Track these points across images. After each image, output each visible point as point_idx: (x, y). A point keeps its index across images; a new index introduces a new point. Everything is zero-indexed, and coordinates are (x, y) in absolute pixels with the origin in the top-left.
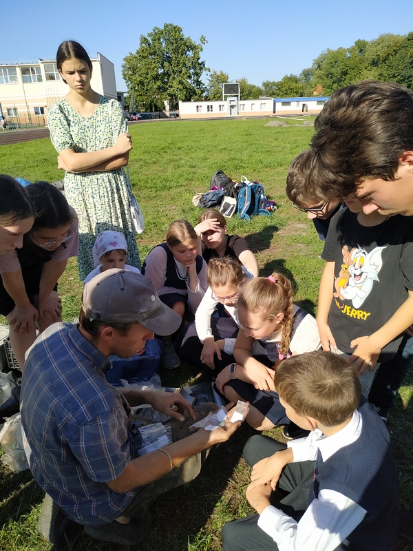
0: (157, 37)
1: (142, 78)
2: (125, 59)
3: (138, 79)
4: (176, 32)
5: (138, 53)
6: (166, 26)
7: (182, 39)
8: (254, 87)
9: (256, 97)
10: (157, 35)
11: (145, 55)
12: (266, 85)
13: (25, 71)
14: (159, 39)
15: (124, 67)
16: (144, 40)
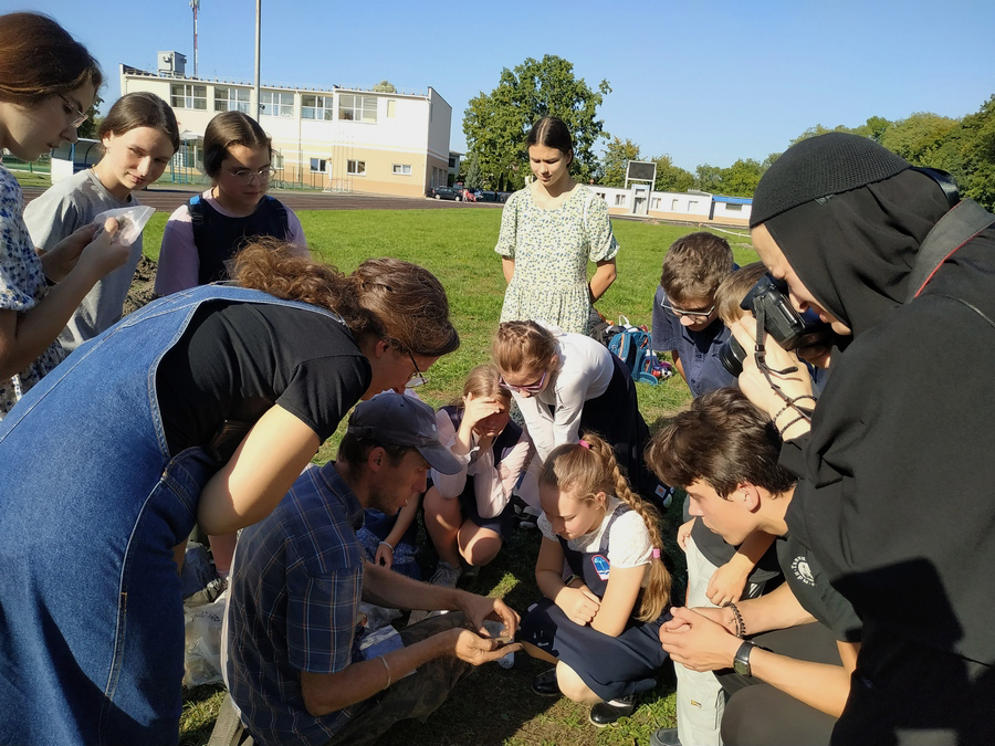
0: (529, 74)
1: (495, 135)
2: (472, 102)
3: (488, 137)
4: (562, 70)
5: (494, 94)
6: (548, 58)
7: (570, 82)
8: (682, 171)
9: (682, 190)
10: (531, 71)
11: (506, 99)
12: (702, 170)
13: (308, 100)
14: (532, 78)
15: (467, 113)
16: (508, 76)
